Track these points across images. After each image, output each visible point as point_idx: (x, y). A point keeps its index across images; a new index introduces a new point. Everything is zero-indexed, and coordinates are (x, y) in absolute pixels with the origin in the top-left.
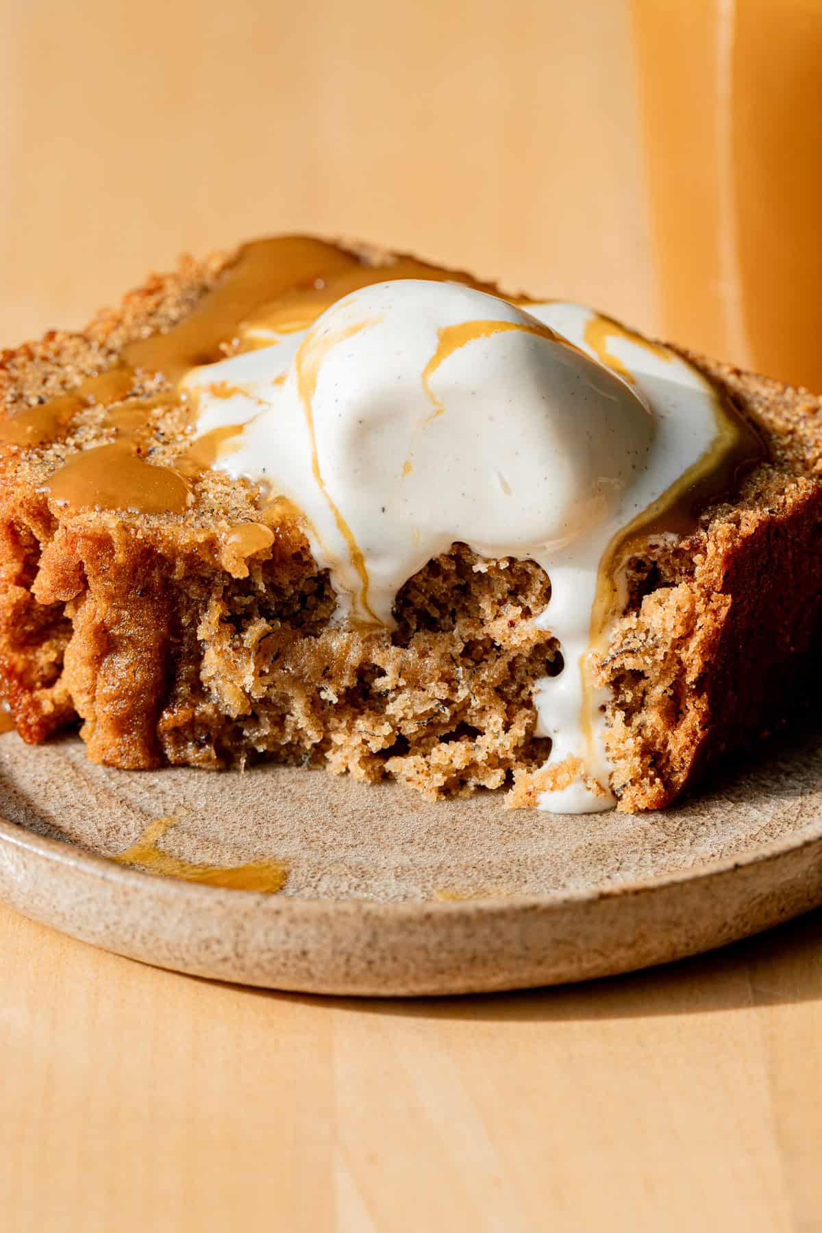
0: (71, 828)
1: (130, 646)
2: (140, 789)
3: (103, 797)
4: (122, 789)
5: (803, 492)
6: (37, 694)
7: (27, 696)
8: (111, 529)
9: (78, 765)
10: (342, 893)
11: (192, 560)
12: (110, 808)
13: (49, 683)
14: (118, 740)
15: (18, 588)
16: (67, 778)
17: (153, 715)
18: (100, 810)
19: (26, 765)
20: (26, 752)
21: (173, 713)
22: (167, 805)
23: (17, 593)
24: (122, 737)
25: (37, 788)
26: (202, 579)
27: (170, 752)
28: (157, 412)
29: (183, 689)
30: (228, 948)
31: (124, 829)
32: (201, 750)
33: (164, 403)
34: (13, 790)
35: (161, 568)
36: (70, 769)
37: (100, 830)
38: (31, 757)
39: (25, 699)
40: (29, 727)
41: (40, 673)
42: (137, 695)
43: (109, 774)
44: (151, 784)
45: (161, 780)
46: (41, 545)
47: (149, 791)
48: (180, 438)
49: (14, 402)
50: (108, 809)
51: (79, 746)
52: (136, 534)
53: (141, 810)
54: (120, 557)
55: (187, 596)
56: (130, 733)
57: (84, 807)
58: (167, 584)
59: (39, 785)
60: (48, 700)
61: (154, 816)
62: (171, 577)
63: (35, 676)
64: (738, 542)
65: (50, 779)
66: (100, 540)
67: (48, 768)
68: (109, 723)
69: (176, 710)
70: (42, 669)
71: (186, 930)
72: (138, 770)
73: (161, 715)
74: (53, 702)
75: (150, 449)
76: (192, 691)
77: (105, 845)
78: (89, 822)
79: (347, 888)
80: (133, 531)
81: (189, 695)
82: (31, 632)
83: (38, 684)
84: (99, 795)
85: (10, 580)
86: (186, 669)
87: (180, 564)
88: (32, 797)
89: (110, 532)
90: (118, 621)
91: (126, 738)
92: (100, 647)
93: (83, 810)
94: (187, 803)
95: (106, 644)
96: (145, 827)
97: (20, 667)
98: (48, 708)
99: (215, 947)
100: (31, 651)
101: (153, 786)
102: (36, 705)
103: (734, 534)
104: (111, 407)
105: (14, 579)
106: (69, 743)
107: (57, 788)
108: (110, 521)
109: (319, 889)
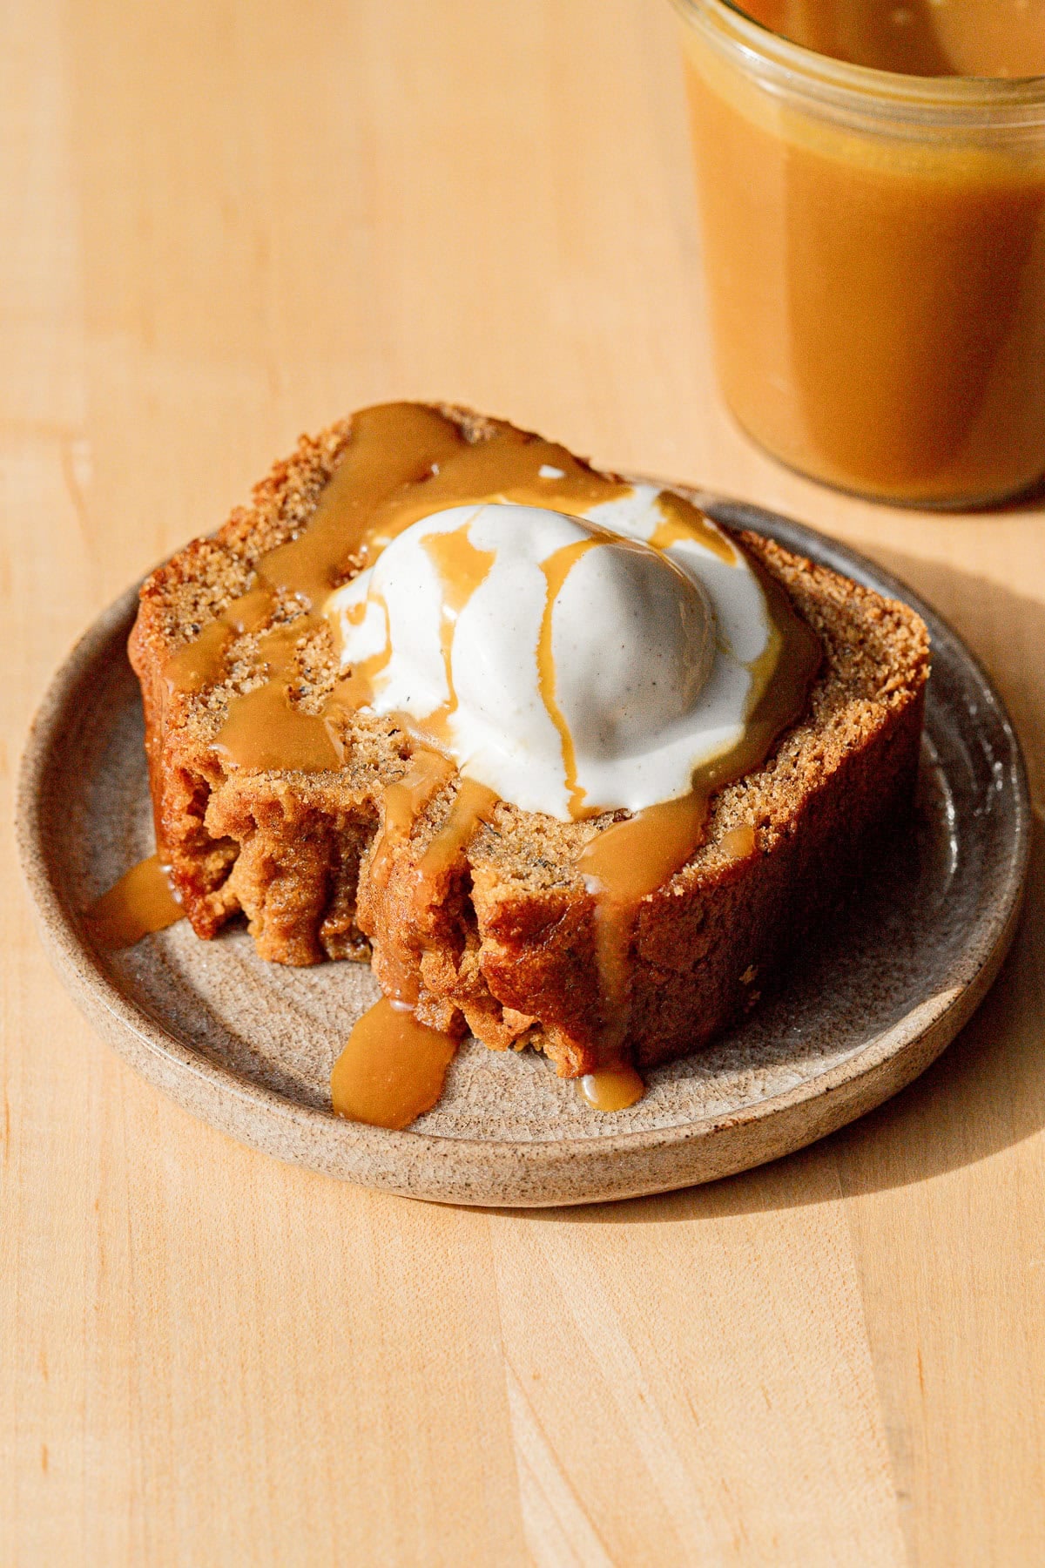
0: (249, 1037)
1: (295, 874)
2: (303, 990)
3: (273, 1000)
4: (287, 989)
5: (877, 721)
6: (209, 898)
7: (201, 901)
8: (280, 796)
9: (245, 962)
10: (490, 1103)
11: (351, 815)
12: (281, 1013)
13: (217, 885)
14: (284, 944)
15: (190, 817)
16: (238, 978)
17: (316, 924)
18: (272, 1015)
19: (199, 963)
20: (198, 948)
21: (333, 923)
22: (329, 1006)
23: (190, 822)
24: (288, 941)
25: (213, 989)
26: (360, 826)
27: (331, 951)
28: (301, 642)
29: (342, 904)
30: (402, 1179)
31: (295, 1037)
32: (358, 949)
33: (307, 629)
34: (193, 993)
35: (324, 822)
36: (240, 969)
37: (274, 1038)
38: (203, 953)
39: (199, 903)
40: (203, 927)
41: (210, 877)
42: (302, 911)
43: (274, 971)
44: (313, 983)
45: (320, 977)
46: (210, 785)
47: (311, 991)
48: (325, 673)
49: (172, 634)
50: (278, 1014)
51: (245, 939)
52: (303, 798)
53: (307, 1016)
54: (288, 817)
55: (346, 838)
56: (294, 938)
57: (257, 1012)
58: (329, 832)
59: (215, 986)
60: (219, 901)
61: (320, 1021)
62: (333, 827)
63: (205, 880)
64: (823, 781)
65: (223, 980)
66: (270, 804)
67: (220, 967)
68: (278, 932)
69: (335, 921)
70: (211, 873)
71: (367, 1164)
72: (302, 966)
73: (322, 924)
74: (223, 904)
75: (300, 688)
76: (349, 905)
77: (281, 1055)
78: (264, 1029)
79: (493, 1098)
80: (299, 797)
81: (347, 907)
82: (200, 848)
83: (209, 887)
84: (269, 998)
85: (183, 810)
86: (345, 888)
87: (341, 819)
88: (210, 1002)
89: (280, 799)
90: (285, 856)
91: (292, 941)
92: (269, 873)
93: (257, 1015)
94: (346, 1004)
95: (272, 871)
96: (313, 1035)
97: (191, 872)
98: (219, 910)
99: (390, 1178)
100: (200, 859)
101: (314, 986)
102: (208, 907)
103: (820, 770)
104: (259, 636)
105: (186, 809)
106: (234, 936)
107: (231, 990)
108: (280, 788)
109: (470, 1099)
